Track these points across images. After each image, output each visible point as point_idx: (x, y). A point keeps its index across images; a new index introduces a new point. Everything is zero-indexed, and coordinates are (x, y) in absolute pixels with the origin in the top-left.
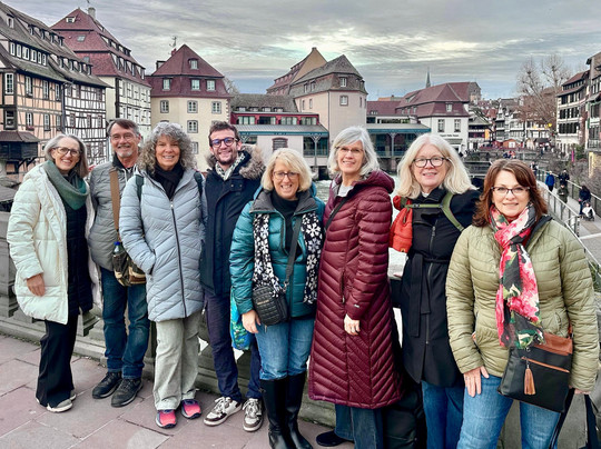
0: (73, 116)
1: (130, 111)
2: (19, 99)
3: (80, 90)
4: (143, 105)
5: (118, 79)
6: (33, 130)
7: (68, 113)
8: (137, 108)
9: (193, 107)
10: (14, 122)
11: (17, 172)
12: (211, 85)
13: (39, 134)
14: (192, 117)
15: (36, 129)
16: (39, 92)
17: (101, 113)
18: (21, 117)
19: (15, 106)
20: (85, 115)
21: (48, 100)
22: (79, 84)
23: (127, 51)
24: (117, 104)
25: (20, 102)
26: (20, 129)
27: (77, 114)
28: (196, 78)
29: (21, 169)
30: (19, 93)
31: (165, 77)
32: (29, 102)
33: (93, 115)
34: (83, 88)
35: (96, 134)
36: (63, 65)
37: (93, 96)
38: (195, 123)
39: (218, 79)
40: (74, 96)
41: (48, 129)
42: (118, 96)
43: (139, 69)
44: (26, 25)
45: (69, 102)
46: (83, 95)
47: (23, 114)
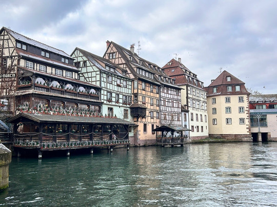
0: (164, 101)
1: (194, 101)
2: (139, 90)
3: (168, 90)
4: (202, 99)
5: (187, 86)
6: (145, 104)
7: (162, 99)
8: (199, 101)
9: (228, 100)
10: (137, 100)
11: (138, 121)
12: (238, 88)
13: (148, 106)
14: (228, 105)
15: (147, 104)
16: (148, 89)
17: (178, 101)
18: (140, 98)
19: (137, 93)
20: (170, 101)
21: (153, 92)
22: (168, 87)
23: (195, 76)
24: (187, 98)
25: (139, 92)
26: (139, 103)
27: (167, 100)
28: (229, 85)
29: (139, 120)
30: (139, 88)
31: (214, 87)
32: (144, 92)
33: (175, 101)
34: (169, 89)
35: (176, 110)
36: (161, 79)
37: (175, 93)
38: (230, 108)
39: (242, 85)
40: (165, 92)
41: (152, 105)
42: (187, 94)
43: (200, 83)
44: (147, 64)
45: (162, 94)
46: (169, 92)
47: (141, 97)
